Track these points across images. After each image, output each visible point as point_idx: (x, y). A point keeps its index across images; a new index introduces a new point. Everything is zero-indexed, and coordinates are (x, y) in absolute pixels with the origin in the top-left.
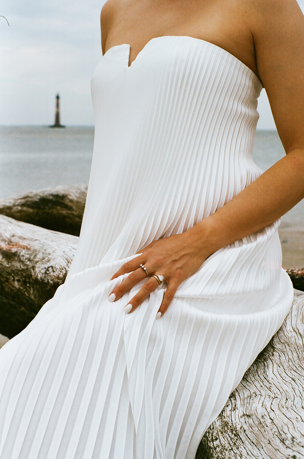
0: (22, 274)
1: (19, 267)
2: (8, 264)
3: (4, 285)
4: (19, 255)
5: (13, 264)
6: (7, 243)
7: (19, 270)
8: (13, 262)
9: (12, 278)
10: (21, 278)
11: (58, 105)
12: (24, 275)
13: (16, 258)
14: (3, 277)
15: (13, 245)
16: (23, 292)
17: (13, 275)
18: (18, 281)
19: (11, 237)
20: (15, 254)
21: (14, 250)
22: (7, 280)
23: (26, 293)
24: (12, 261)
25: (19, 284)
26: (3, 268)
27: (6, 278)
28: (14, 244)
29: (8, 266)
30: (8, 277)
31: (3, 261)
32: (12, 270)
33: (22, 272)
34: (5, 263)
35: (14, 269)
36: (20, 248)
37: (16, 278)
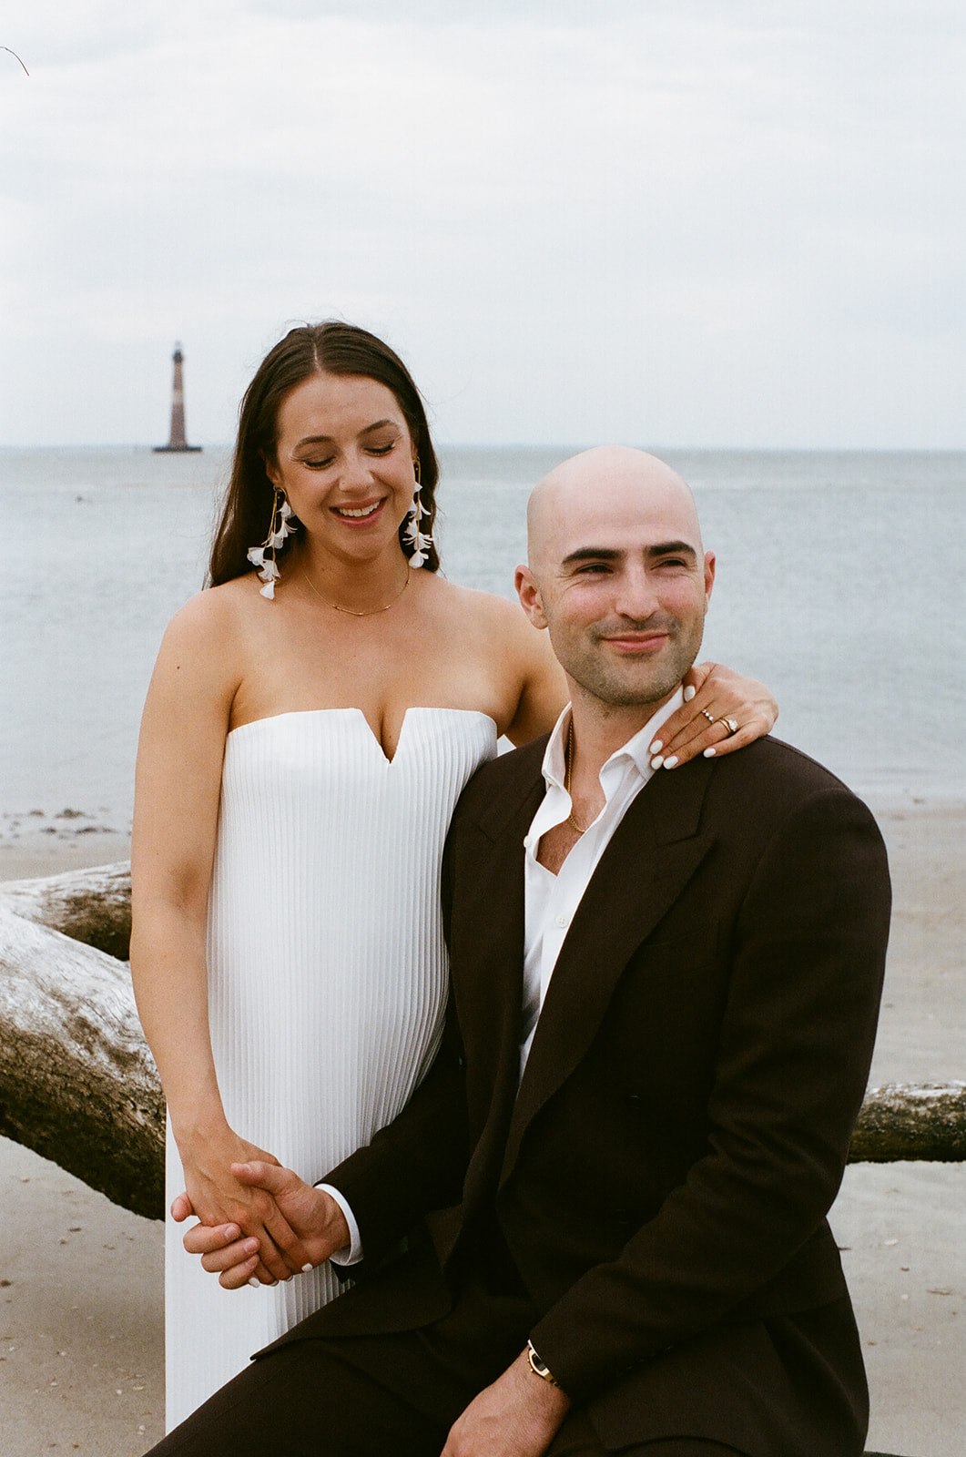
0: (151, 1101)
1: (144, 1084)
2: (122, 1077)
3: (114, 1116)
4: (143, 1061)
5: (132, 1077)
6: (117, 1030)
7: (146, 1093)
8: (131, 1073)
9: (132, 1106)
10: (150, 1108)
11: (178, 384)
12: (156, 1103)
13: (138, 1066)
14: (112, 1100)
15: (129, 1037)
16: (154, 1133)
17: (132, 1099)
18: (144, 1111)
19: (124, 1018)
20: (134, 1057)
21: (132, 1048)
22: (121, 1108)
23: (159, 1136)
24: (130, 1071)
25: (146, 1117)
26: (112, 1084)
27: (119, 1103)
28: (132, 1034)
29: (121, 1080)
30: (123, 1102)
31: (111, 1067)
32: (131, 1090)
33: (151, 1098)
34: (116, 1073)
35: (134, 1089)
36: (143, 1045)
37: (139, 1107)
